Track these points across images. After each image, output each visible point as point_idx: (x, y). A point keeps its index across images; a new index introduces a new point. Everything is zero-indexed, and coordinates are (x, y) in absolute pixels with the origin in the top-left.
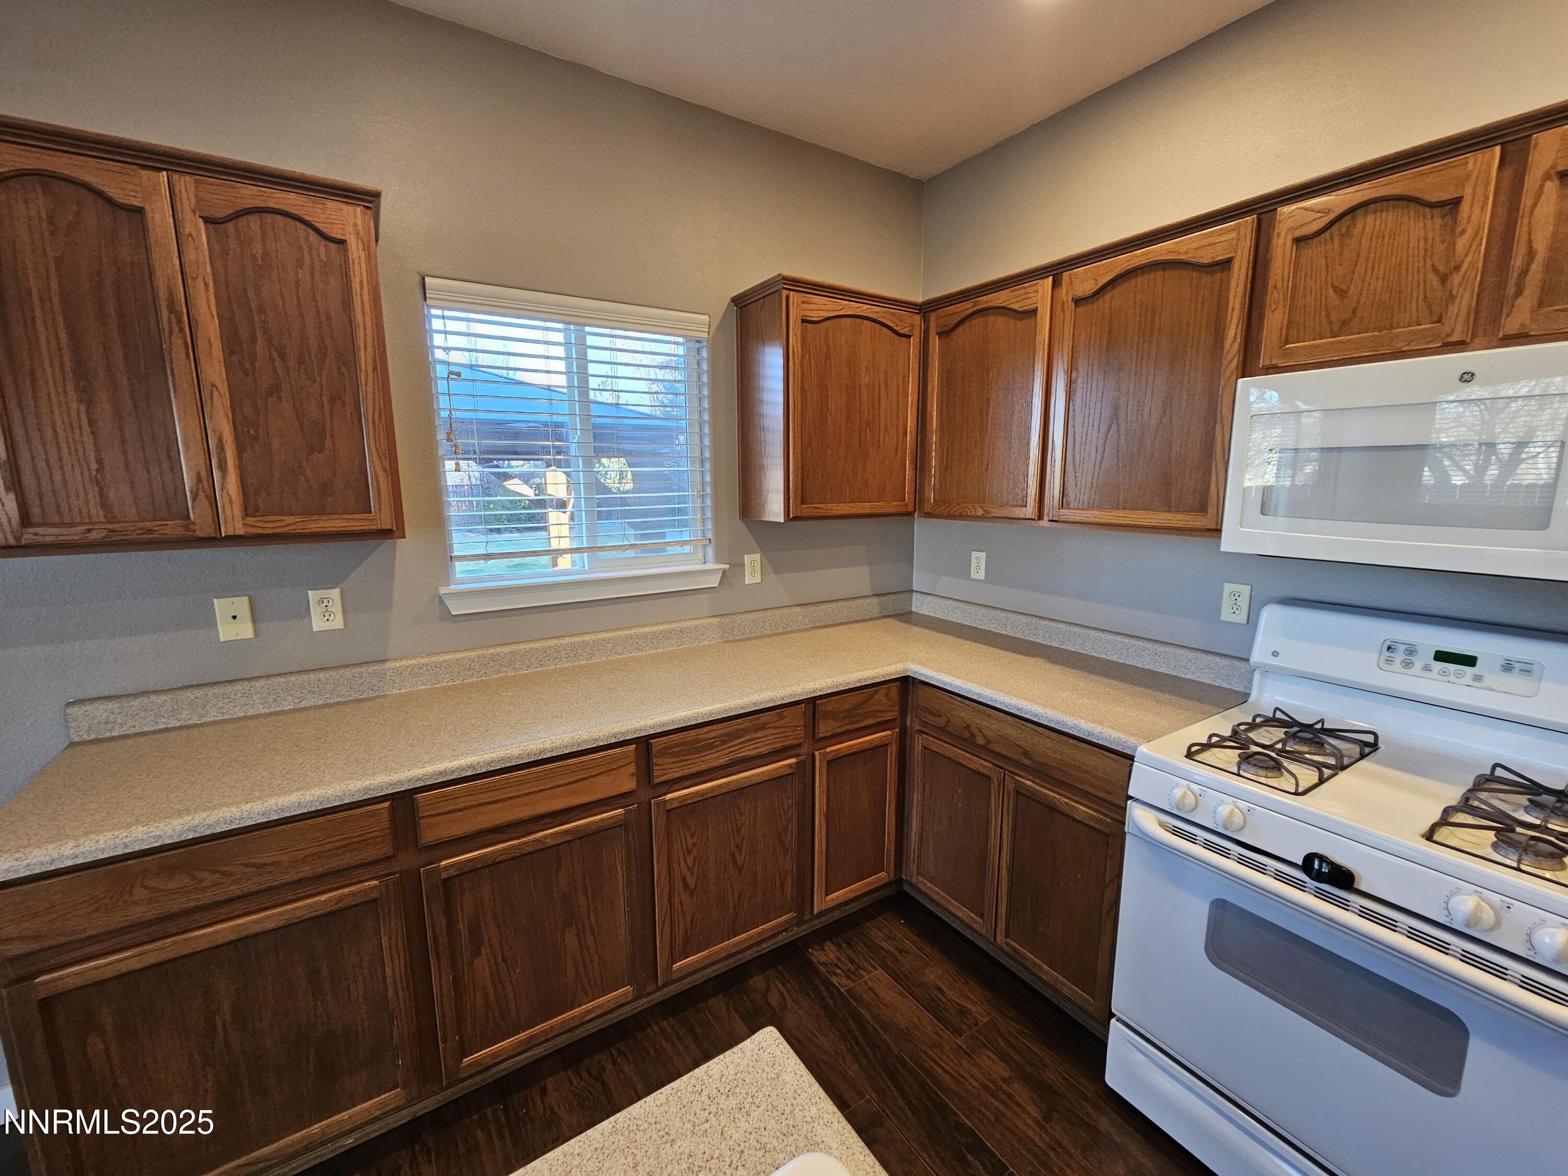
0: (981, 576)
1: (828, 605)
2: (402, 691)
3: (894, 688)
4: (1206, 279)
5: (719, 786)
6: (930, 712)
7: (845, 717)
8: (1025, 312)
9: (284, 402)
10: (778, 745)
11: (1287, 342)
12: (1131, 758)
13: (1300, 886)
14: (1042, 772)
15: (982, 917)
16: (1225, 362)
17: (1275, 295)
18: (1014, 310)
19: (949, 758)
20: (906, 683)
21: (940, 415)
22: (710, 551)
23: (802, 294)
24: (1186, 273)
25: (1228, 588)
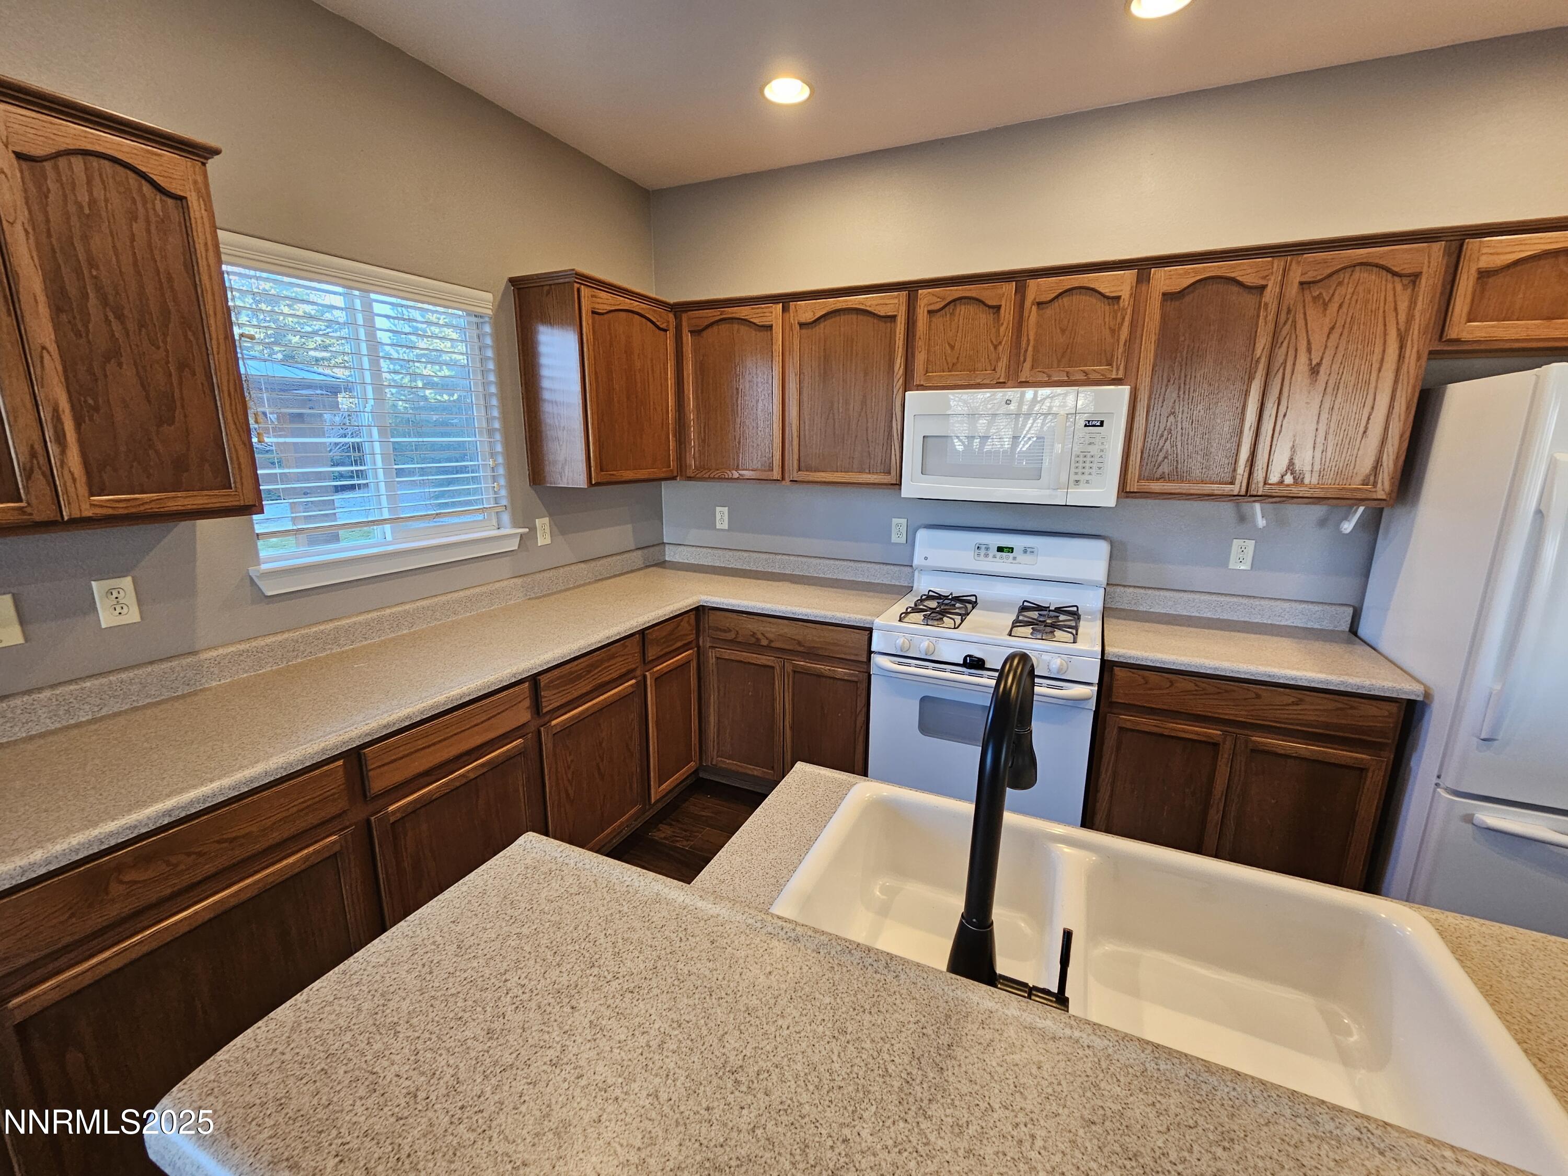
0: (725, 526)
1: (605, 560)
2: (223, 681)
3: (692, 616)
4: (882, 325)
5: (587, 709)
6: (721, 630)
7: (664, 642)
8: (762, 326)
9: (125, 366)
10: (624, 670)
11: (927, 372)
12: (870, 630)
13: (962, 673)
14: (812, 654)
15: (773, 768)
16: (896, 380)
17: (920, 343)
18: (754, 324)
19: (741, 662)
20: (700, 611)
21: (696, 398)
22: (506, 518)
23: (590, 289)
24: (870, 319)
25: (895, 521)
